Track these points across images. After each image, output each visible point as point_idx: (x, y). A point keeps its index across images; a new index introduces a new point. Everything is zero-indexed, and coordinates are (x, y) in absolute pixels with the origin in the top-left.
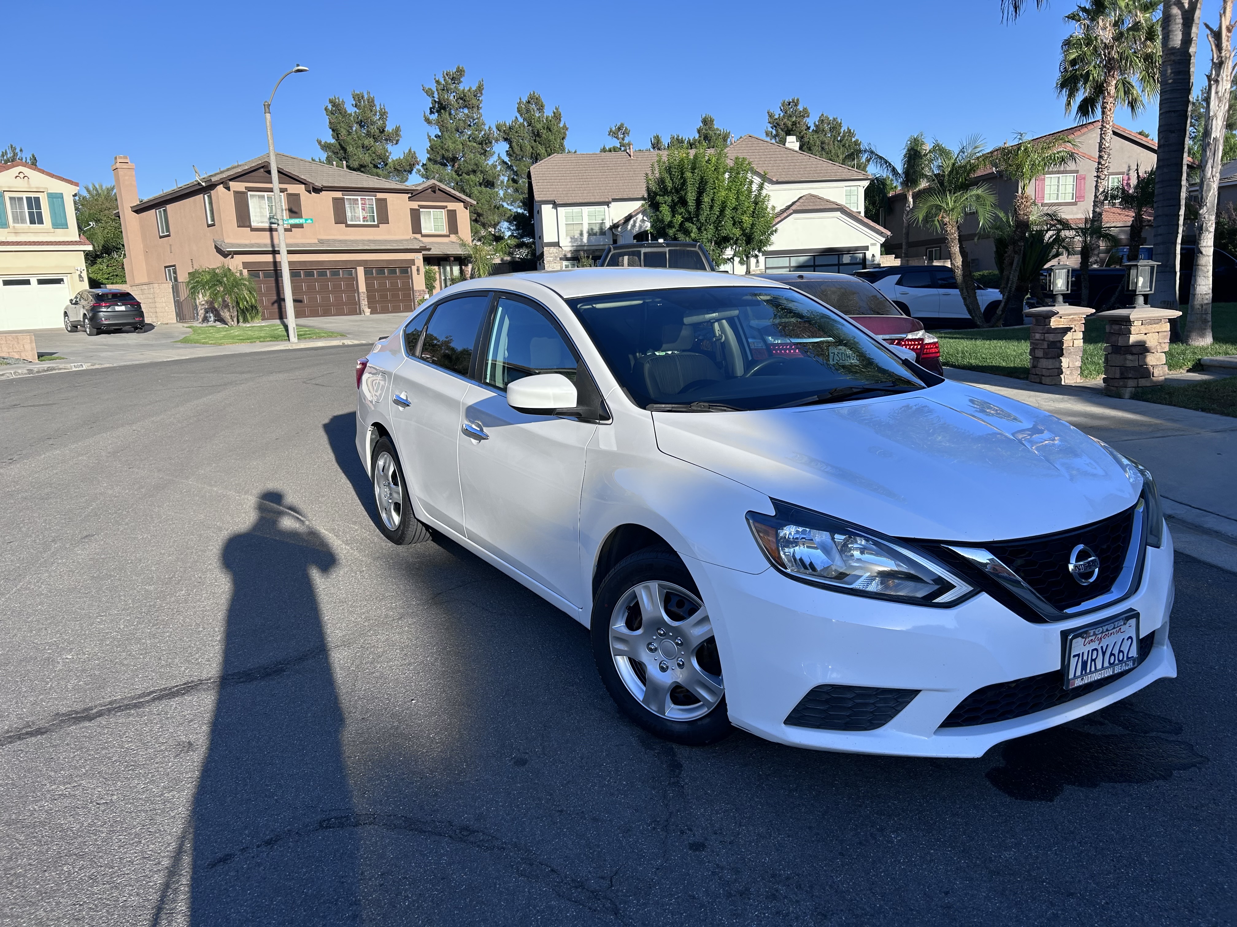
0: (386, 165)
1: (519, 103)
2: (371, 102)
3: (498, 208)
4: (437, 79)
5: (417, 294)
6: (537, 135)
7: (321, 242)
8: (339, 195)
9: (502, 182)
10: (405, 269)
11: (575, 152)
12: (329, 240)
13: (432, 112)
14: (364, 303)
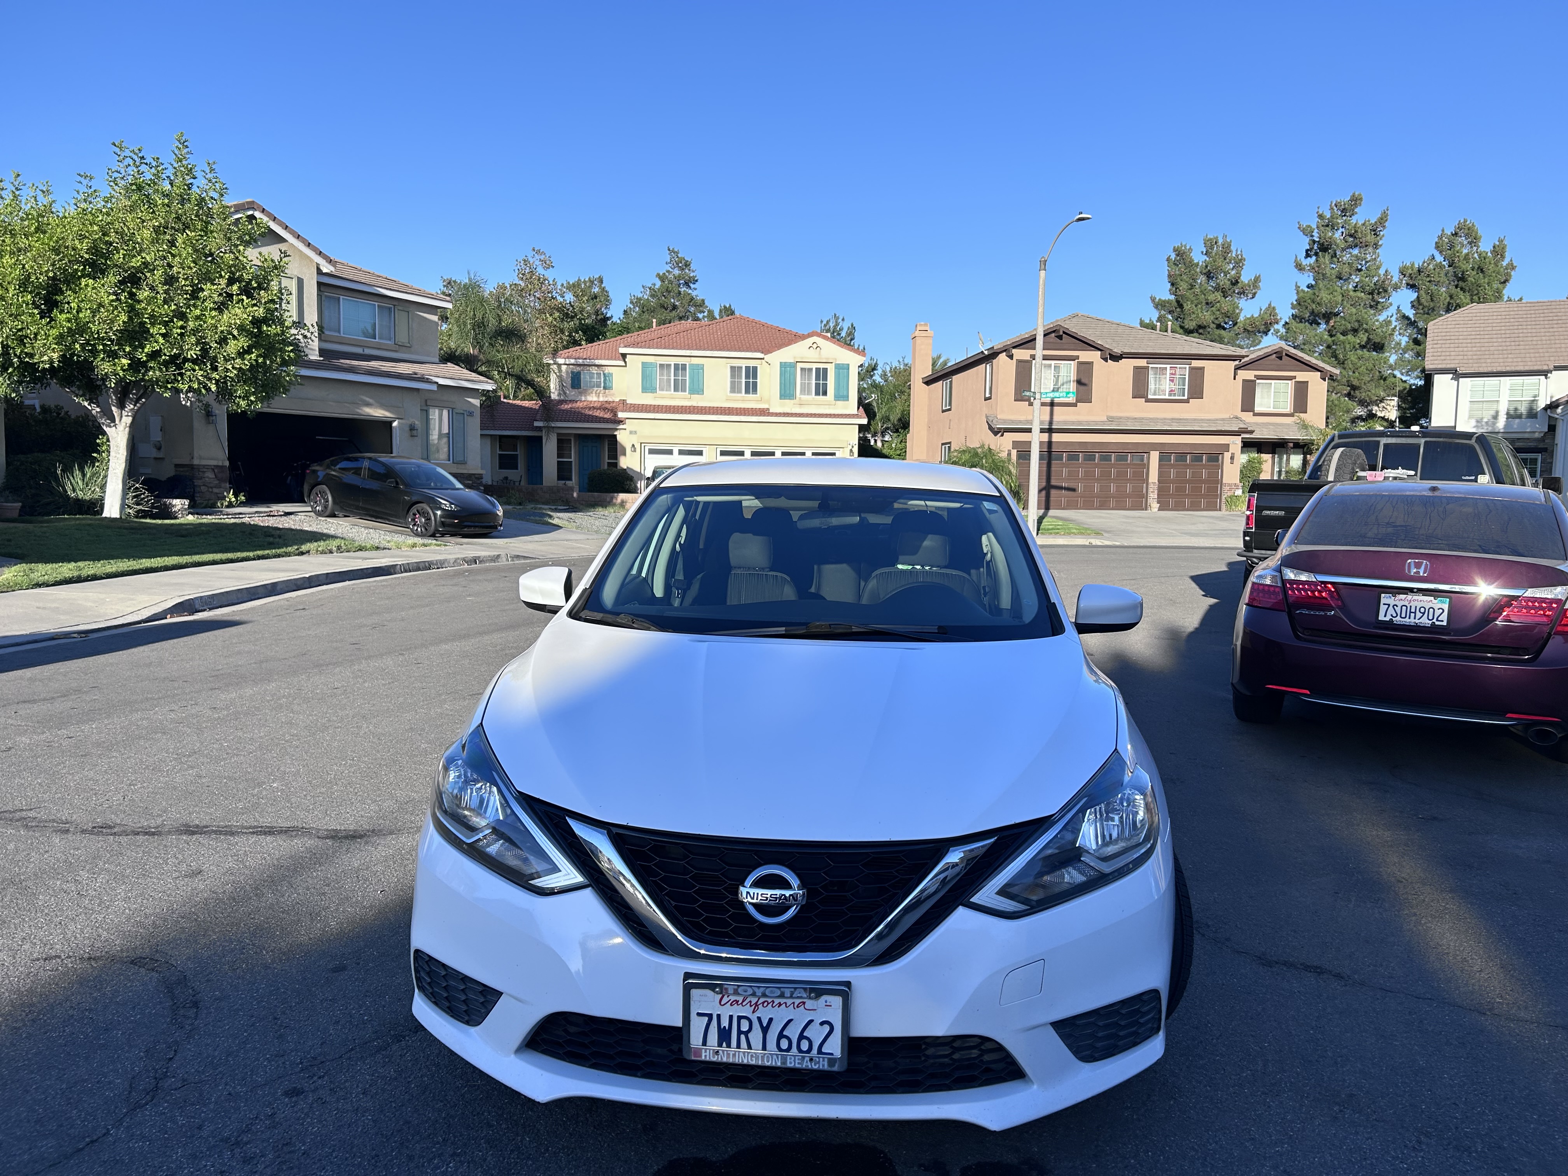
0: (1235, 324)
1: (1440, 238)
2: (1227, 248)
3: (1385, 379)
4: (1321, 212)
5: (1225, 488)
6: (1461, 279)
7: (1111, 419)
8: (1142, 363)
9: (1399, 344)
10: (1215, 456)
11: (1521, 299)
12: (1121, 418)
13: (1308, 256)
14: (1153, 495)
